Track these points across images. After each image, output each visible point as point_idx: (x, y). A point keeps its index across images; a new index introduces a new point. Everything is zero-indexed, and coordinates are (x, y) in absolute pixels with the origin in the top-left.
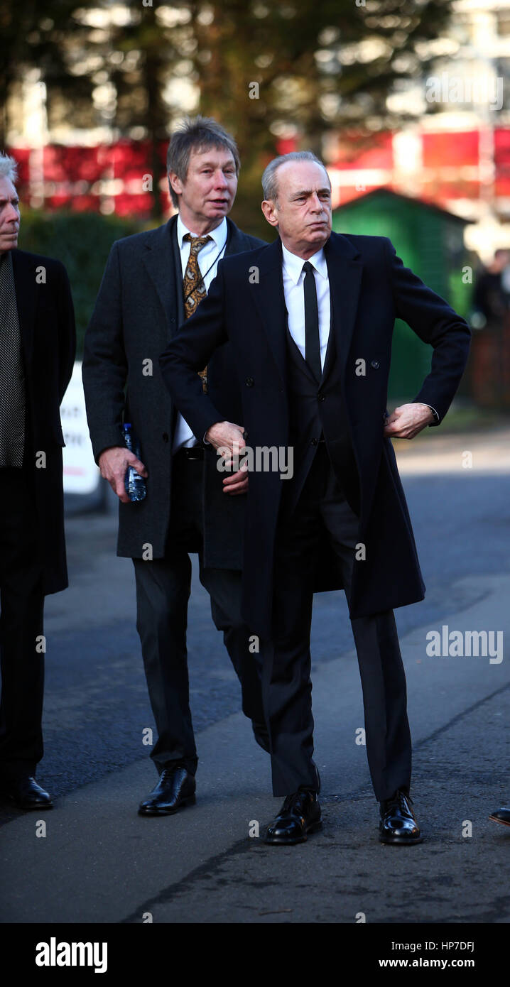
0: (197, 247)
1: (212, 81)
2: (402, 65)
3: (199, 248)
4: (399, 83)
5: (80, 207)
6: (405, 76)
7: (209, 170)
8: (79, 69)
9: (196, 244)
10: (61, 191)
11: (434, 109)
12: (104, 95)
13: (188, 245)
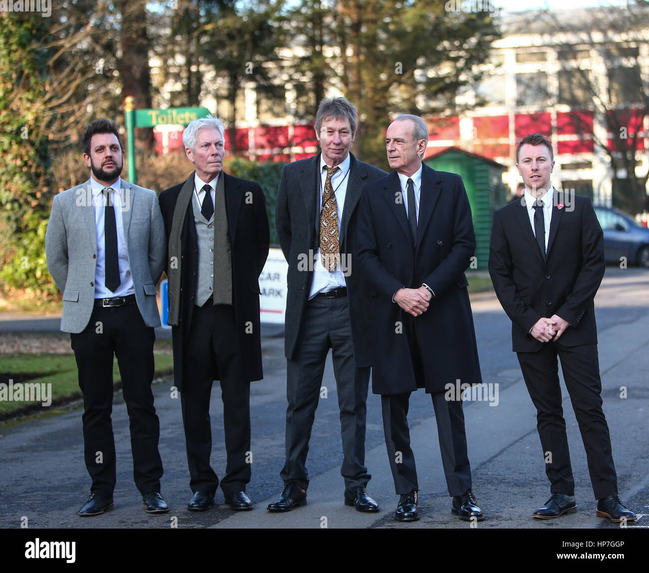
0: (330, 174)
1: (351, 87)
2: (463, 77)
3: (332, 174)
4: (462, 88)
5: (277, 160)
6: (464, 83)
7: (331, 131)
8: (277, 82)
9: (330, 172)
10: (267, 152)
11: (482, 103)
12: (290, 96)
13: (326, 172)
